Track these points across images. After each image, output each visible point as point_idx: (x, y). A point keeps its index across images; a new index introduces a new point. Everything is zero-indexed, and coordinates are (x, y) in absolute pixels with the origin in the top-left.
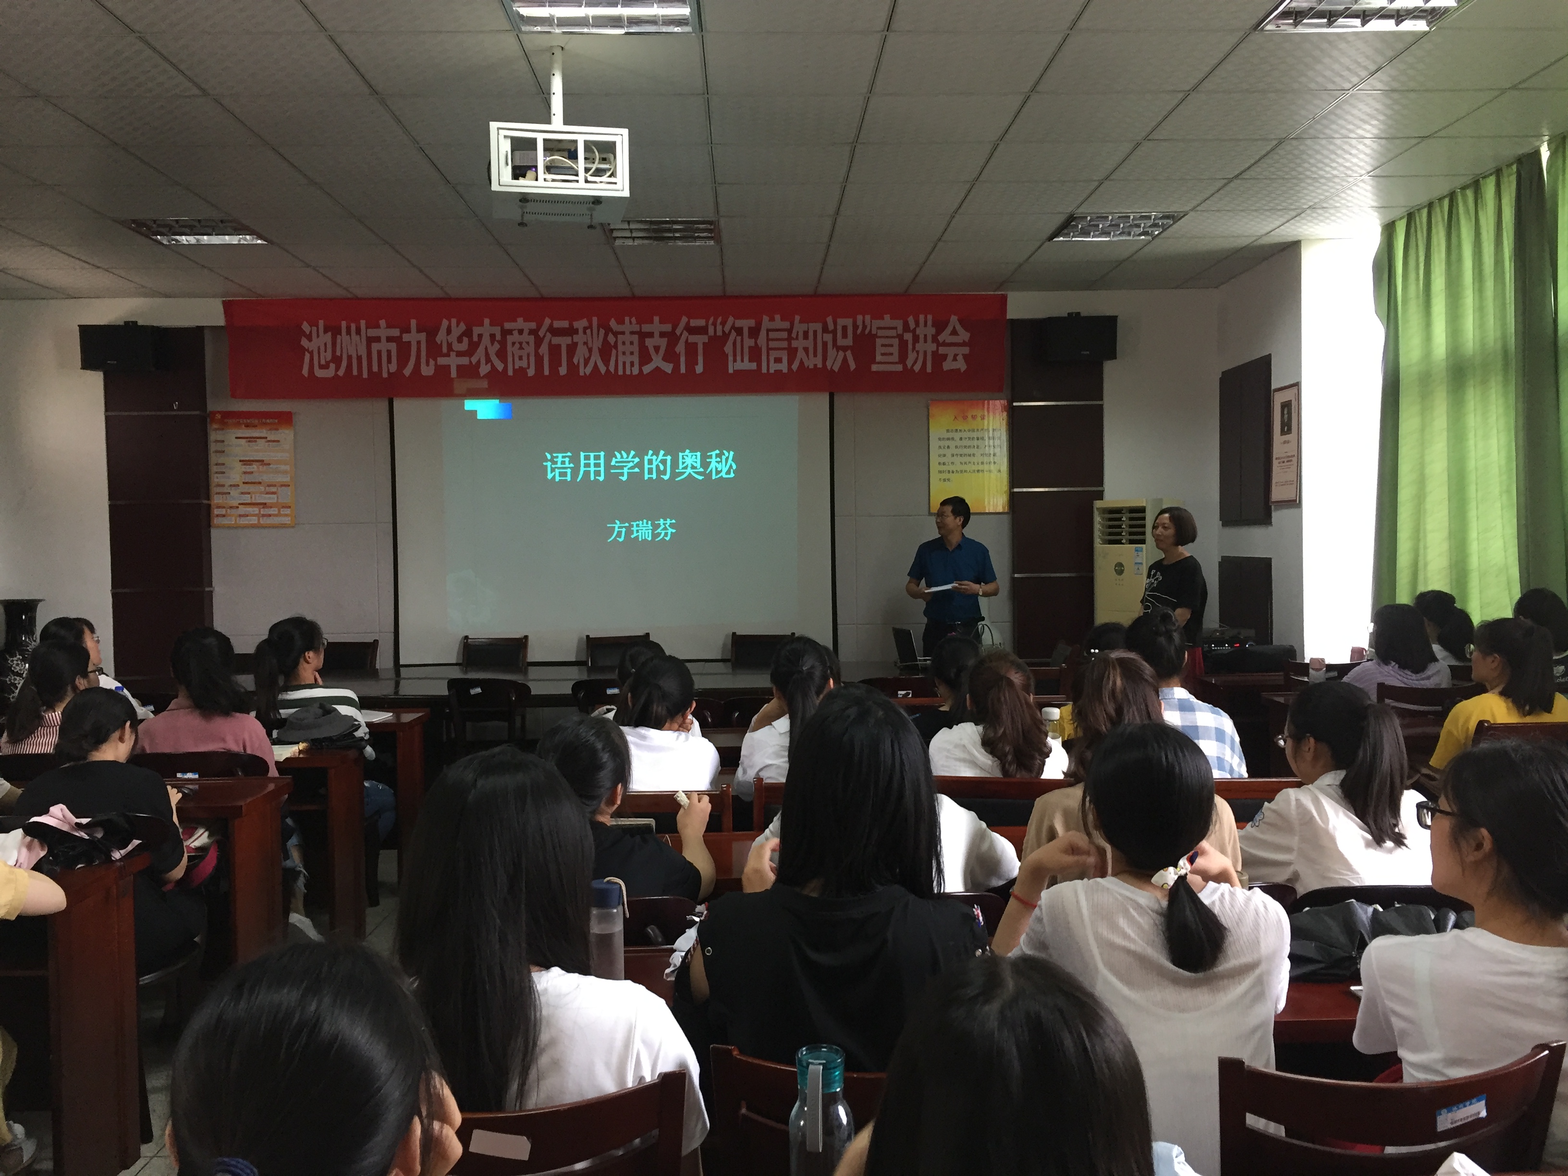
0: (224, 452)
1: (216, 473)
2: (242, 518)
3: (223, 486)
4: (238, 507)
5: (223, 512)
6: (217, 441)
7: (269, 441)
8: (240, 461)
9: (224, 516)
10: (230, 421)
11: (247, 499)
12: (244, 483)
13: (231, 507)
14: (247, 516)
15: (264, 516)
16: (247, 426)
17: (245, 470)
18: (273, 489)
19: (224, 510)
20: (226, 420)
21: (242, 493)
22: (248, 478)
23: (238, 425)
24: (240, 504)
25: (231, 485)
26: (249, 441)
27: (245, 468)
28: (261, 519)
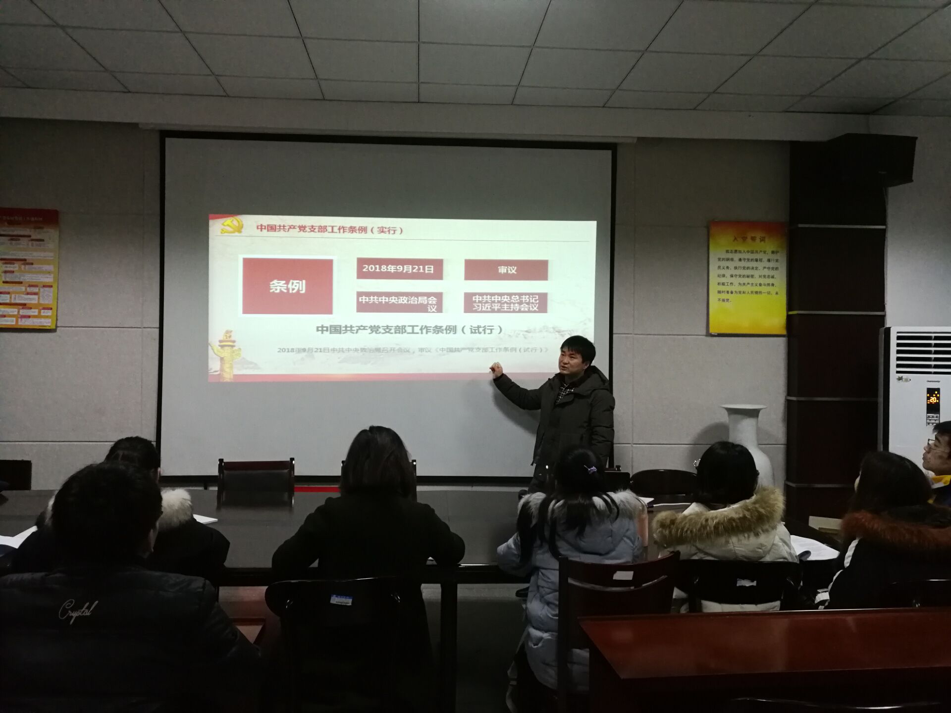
8: (1, 260)
11: (6, 299)
12: (4, 282)
14: (5, 317)
15: (22, 317)
16: (10, 223)
17: (5, 269)
23: (1, 222)
26: (11, 239)
27: (7, 267)
28: (19, 320)
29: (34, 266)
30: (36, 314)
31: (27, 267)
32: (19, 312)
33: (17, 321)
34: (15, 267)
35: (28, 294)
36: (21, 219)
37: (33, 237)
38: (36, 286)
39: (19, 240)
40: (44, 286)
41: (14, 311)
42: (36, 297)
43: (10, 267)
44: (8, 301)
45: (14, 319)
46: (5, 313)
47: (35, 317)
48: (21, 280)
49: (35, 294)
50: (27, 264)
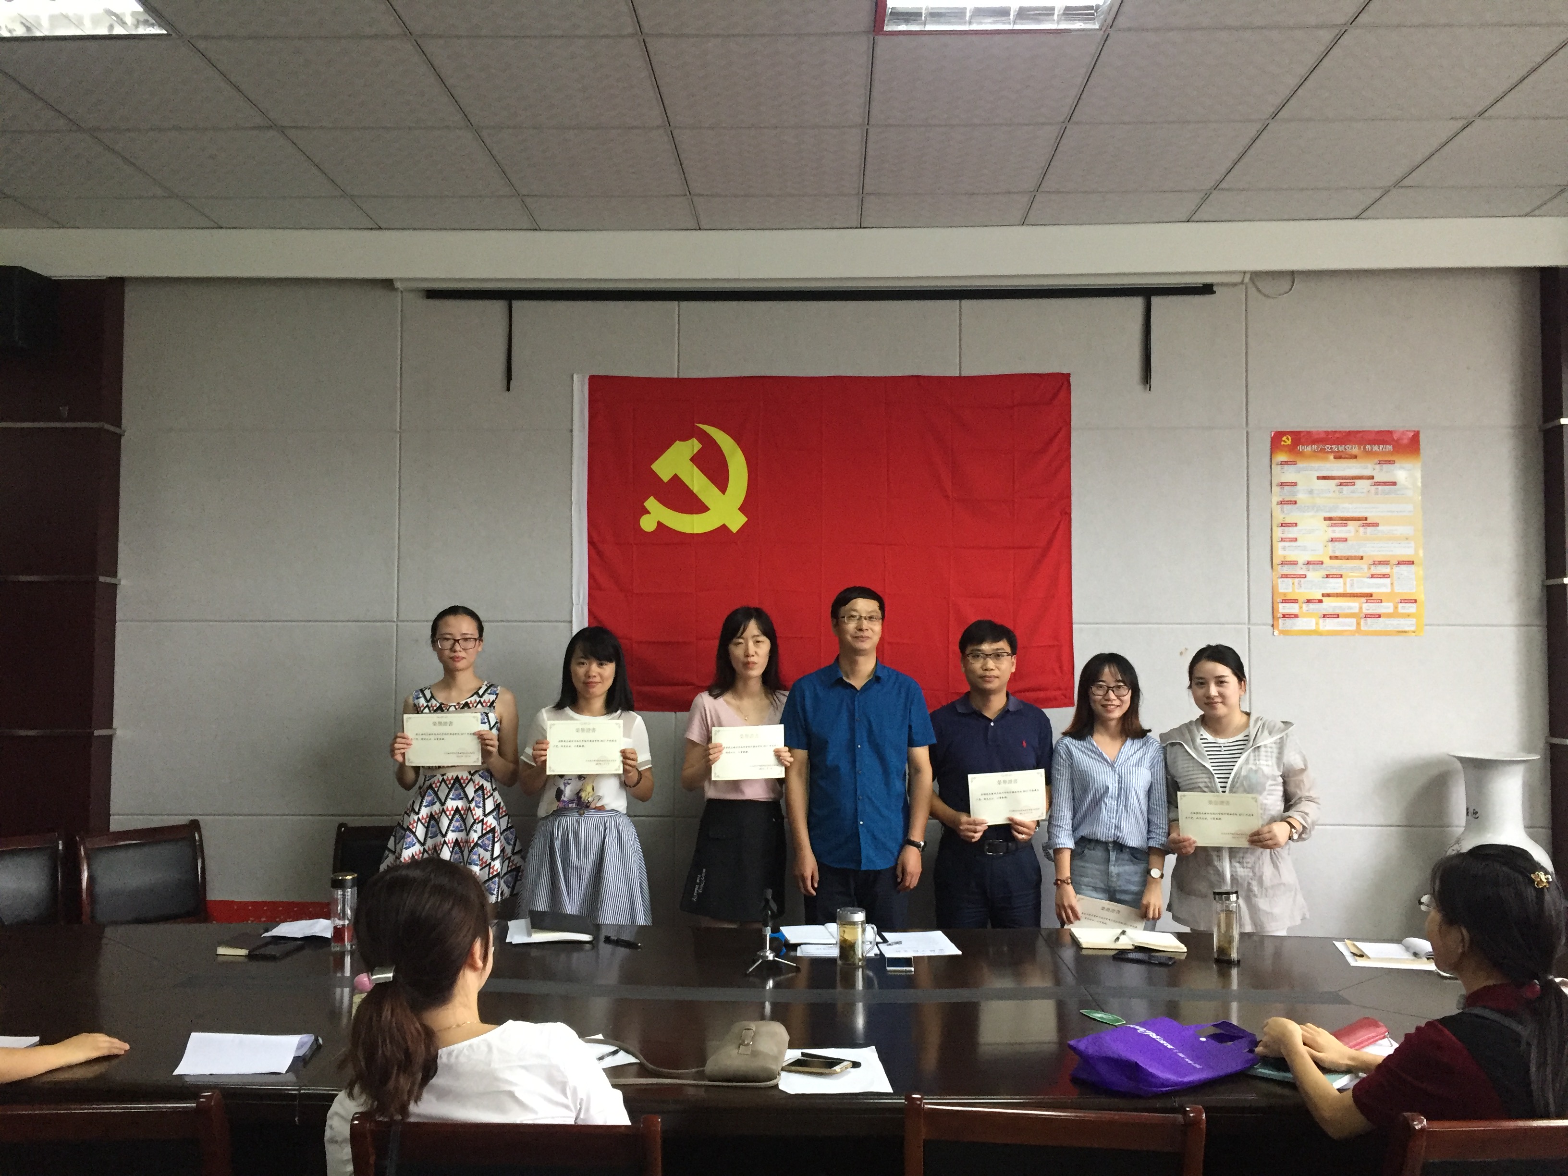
0: (1295, 502)
2: (1329, 621)
3: (1295, 563)
4: (1320, 601)
5: (1292, 608)
6: (1282, 484)
7: (1377, 484)
8: (1325, 519)
9: (1296, 616)
10: (1308, 449)
11: (1336, 585)
12: (1334, 558)
13: (1309, 601)
14: (1338, 615)
15: (1368, 616)
16: (1338, 456)
17: (1334, 535)
18: (1385, 570)
19: (1296, 606)
20: (1300, 448)
23: (1319, 455)
25: (1308, 563)
26: (1341, 484)
27: (1334, 532)
29: (1379, 528)
30: (1391, 610)
31: (1369, 529)
33: (1358, 624)
34: (1348, 531)
35: (1373, 576)
36: (1356, 448)
37: (1376, 480)
38: (1386, 563)
39: (1354, 484)
40: (1399, 563)
42: (1387, 581)
43: (1339, 532)
44: (1340, 590)
45: (1354, 621)
46: (1337, 611)
47: (1389, 616)
48: (1361, 554)
49: (1384, 576)
50: (1369, 525)
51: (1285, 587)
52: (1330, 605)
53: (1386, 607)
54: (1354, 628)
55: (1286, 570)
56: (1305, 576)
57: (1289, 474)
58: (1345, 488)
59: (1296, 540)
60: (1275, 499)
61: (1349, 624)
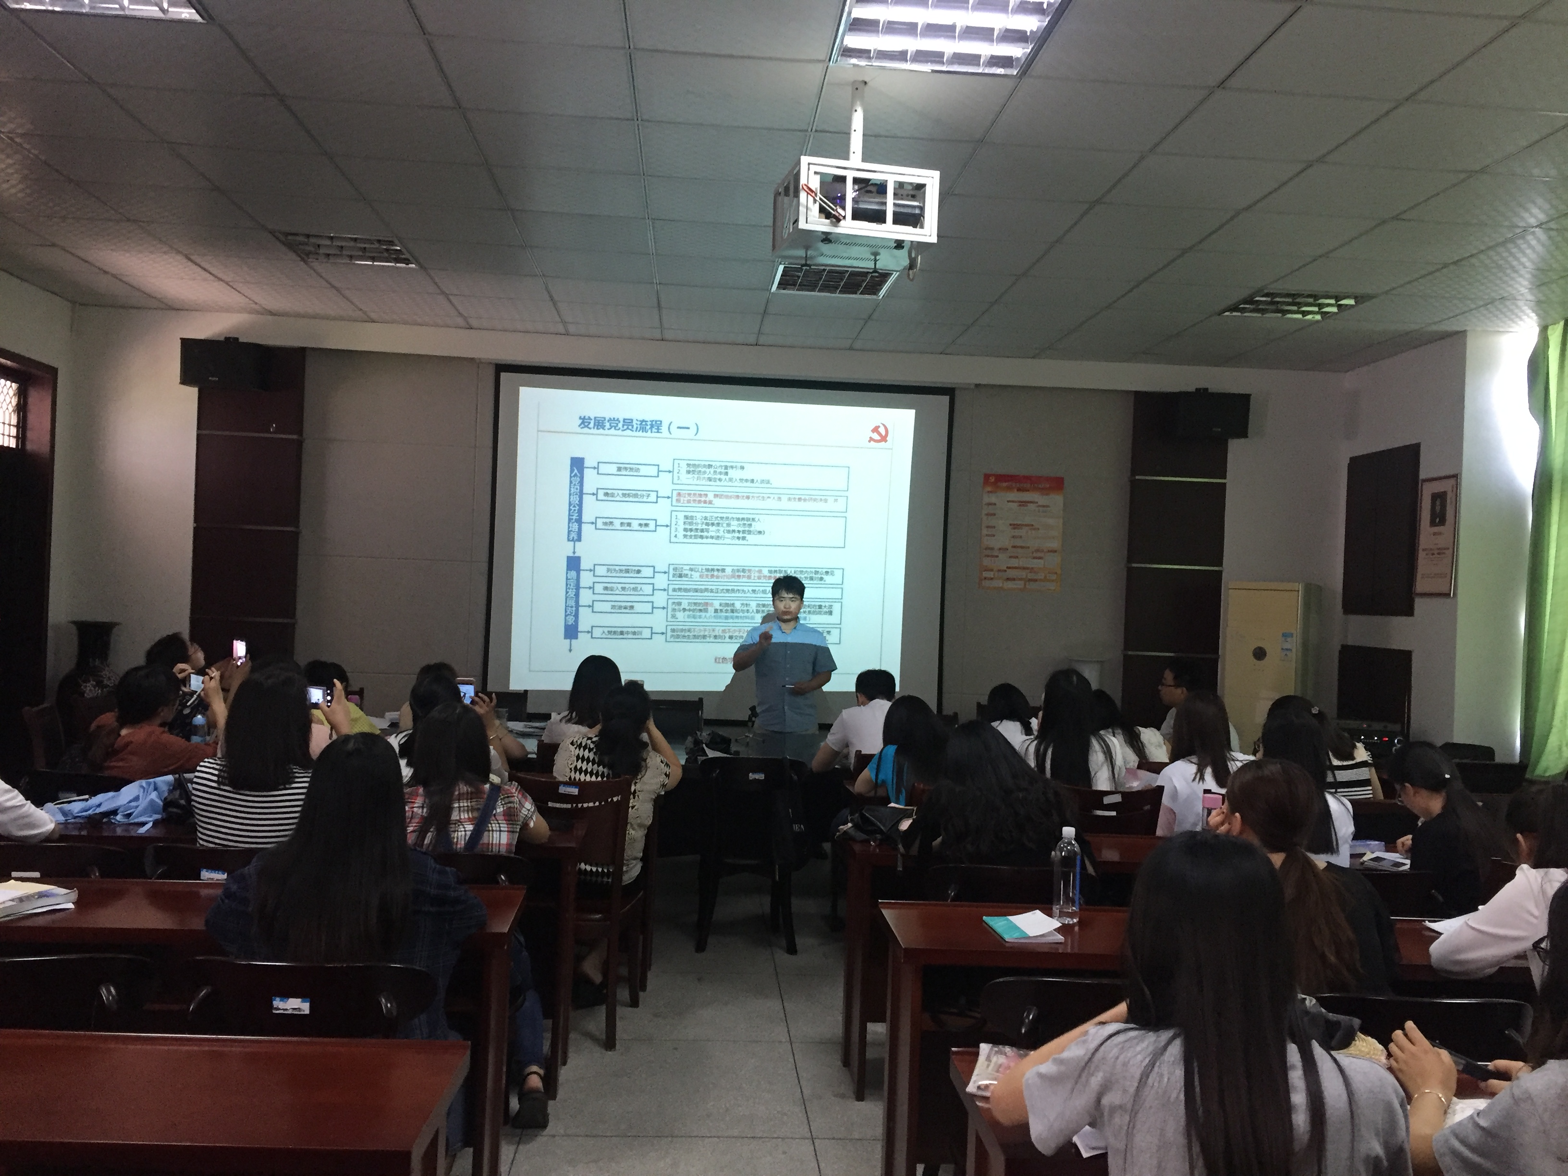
0: (994, 515)
1: (987, 535)
2: (1009, 582)
3: (992, 549)
4: (1005, 571)
5: (990, 574)
6: (989, 504)
7: (1039, 506)
8: (1011, 525)
9: (992, 579)
10: (1005, 484)
11: (1014, 563)
12: (1014, 547)
13: (999, 571)
14: (1014, 579)
15: (1030, 580)
16: (1019, 490)
17: (1014, 534)
18: (1039, 555)
19: (992, 573)
20: (999, 484)
21: (1011, 557)
22: (1019, 543)
23: (1009, 489)
24: (1007, 567)
25: (1000, 549)
26: (1020, 505)
28: (1027, 583)
29: (1039, 531)
30: (1042, 578)
31: (1033, 532)
32: (1027, 576)
33: (1025, 585)
34: (1022, 532)
35: (1034, 558)
36: (1029, 485)
37: (1040, 503)
38: (1042, 551)
39: (1027, 506)
40: (1049, 551)
41: (1023, 574)
42: (1041, 561)
43: (1017, 532)
44: (1016, 565)
45: (1022, 583)
46: (1015, 577)
47: (1041, 580)
48: (1028, 545)
49: (1040, 558)
50: (1034, 529)
51: (986, 562)
52: (1011, 573)
53: (1041, 576)
54: (1022, 586)
55: (988, 552)
56: (997, 556)
57: (993, 499)
58: (1022, 508)
59: (994, 536)
60: (984, 512)
61: (1020, 584)
